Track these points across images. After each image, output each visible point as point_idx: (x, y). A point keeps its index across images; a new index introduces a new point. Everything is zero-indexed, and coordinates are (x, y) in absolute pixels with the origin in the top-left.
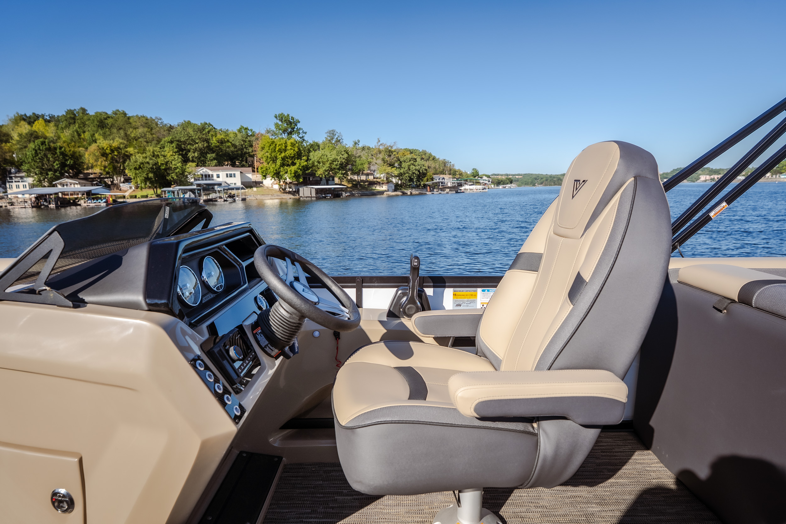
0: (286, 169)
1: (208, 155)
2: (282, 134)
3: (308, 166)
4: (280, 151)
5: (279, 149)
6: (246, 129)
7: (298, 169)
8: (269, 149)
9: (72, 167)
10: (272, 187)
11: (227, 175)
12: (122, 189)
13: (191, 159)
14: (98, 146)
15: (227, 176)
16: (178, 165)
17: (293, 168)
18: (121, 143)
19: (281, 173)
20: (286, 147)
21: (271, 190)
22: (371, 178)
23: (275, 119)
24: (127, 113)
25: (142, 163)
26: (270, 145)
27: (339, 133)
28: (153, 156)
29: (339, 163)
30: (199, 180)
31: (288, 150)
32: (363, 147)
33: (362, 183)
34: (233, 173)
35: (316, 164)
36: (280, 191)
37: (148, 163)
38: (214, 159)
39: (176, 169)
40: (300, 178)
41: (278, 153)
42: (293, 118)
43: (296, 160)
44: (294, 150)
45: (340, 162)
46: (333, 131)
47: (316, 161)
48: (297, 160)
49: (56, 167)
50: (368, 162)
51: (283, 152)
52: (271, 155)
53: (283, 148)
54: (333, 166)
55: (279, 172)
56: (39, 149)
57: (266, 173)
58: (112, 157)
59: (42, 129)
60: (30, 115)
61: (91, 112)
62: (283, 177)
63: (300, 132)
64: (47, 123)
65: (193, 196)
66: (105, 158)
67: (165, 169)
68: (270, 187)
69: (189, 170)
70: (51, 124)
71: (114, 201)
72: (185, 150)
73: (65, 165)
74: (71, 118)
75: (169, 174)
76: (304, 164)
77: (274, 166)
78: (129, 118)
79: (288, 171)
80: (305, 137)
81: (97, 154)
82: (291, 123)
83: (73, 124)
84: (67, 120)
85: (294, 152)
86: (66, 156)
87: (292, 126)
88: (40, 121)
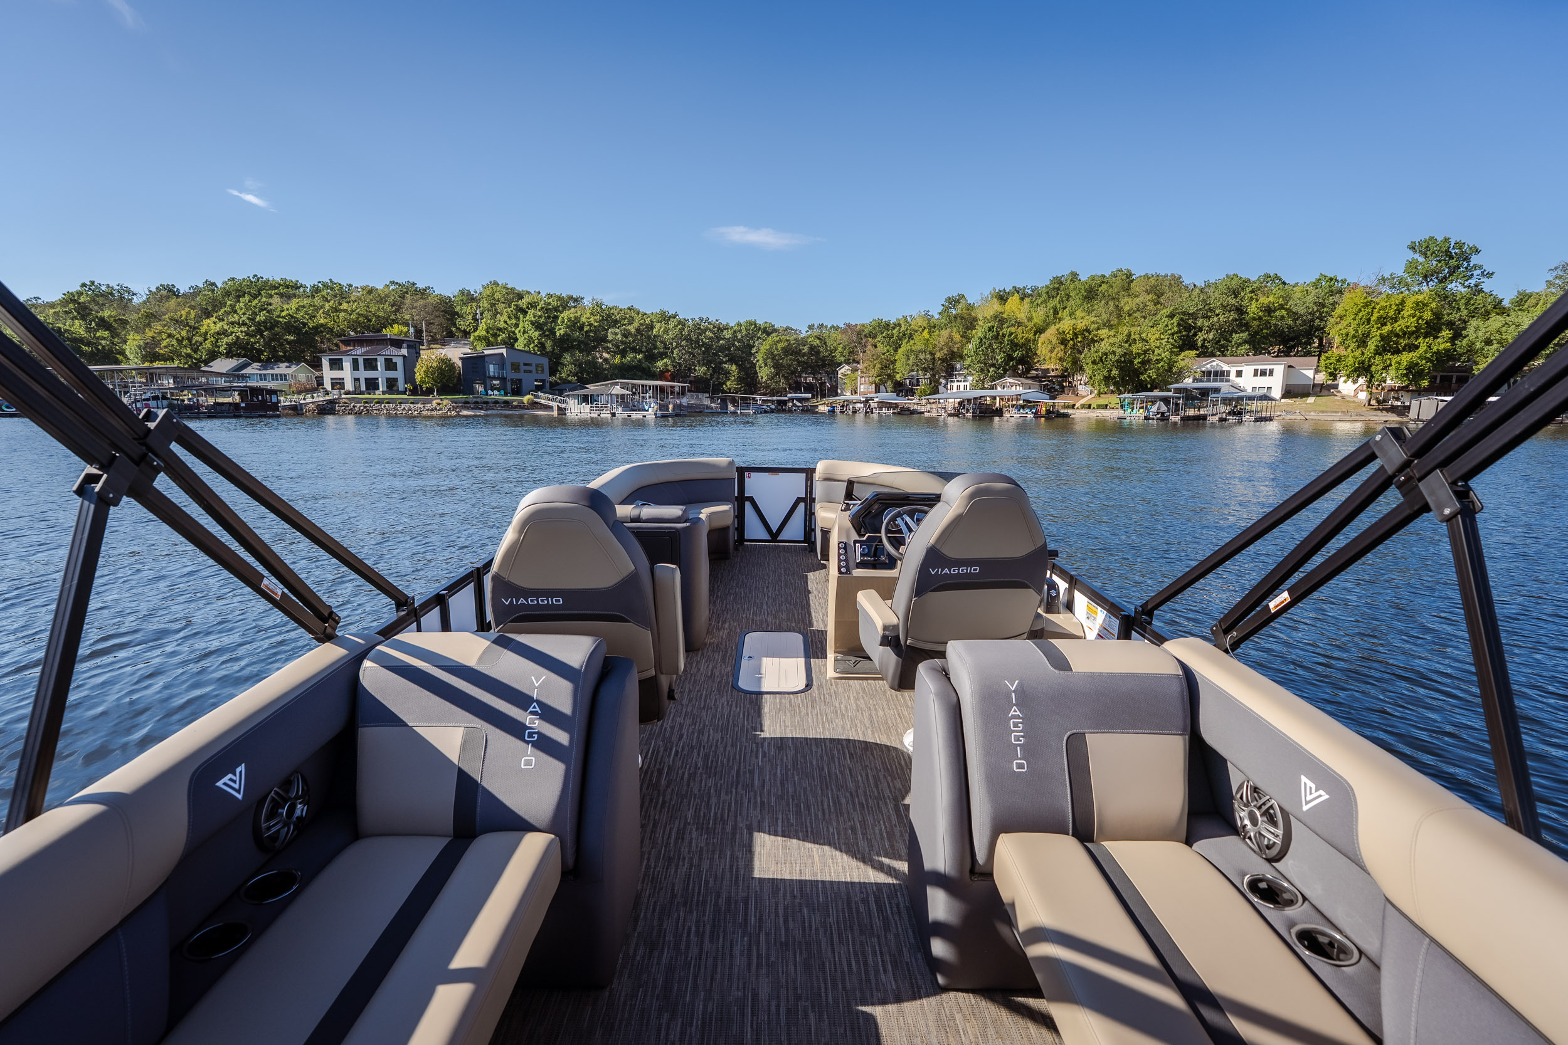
0: (1390, 359)
1: (1234, 335)
2: (1422, 283)
3: (1455, 351)
4: (1383, 321)
5: (1379, 318)
6: (1331, 279)
7: (1421, 358)
8: (1355, 319)
9: (1021, 361)
10: (1355, 396)
11: (1256, 371)
12: (1080, 393)
13: (1200, 344)
14: (1056, 330)
15: (1255, 374)
16: (1163, 355)
17: (1406, 358)
18: (1093, 322)
19: (1373, 369)
20: (1399, 311)
21: (1348, 401)
23: (1411, 252)
24: (1133, 272)
25: (1106, 354)
26: (1360, 310)
28: (1126, 342)
30: (1201, 381)
31: (1403, 318)
34: (1268, 367)
35: (1478, 345)
36: (1369, 405)
37: (1114, 353)
38: (1245, 342)
39: (1158, 361)
40: (1422, 379)
41: (1376, 326)
42: (1459, 245)
43: (1421, 340)
44: (1421, 317)
47: (1480, 339)
48: (1425, 338)
49: (1000, 361)
51: (1389, 324)
52: (1357, 331)
53: (1391, 313)
55: (1370, 366)
56: (985, 337)
57: (1334, 368)
58: (1074, 345)
59: (1015, 308)
60: (1007, 290)
61: (1083, 277)
62: (1377, 376)
63: (1472, 275)
64: (1022, 299)
65: (1164, 408)
66: (1063, 347)
67: (1143, 363)
68: (1350, 397)
69: (1182, 364)
70: (1027, 300)
71: (1048, 412)
72: (1194, 328)
73: (1010, 358)
74: (1054, 288)
75: (1146, 370)
76: (1442, 347)
77: (1358, 353)
78: (1132, 281)
79: (1393, 363)
80: (1487, 285)
81: (1054, 341)
82: (1451, 257)
83: (1053, 297)
84: (1047, 293)
85: (1420, 321)
86: (1016, 345)
87: (1453, 263)
88: (1014, 298)
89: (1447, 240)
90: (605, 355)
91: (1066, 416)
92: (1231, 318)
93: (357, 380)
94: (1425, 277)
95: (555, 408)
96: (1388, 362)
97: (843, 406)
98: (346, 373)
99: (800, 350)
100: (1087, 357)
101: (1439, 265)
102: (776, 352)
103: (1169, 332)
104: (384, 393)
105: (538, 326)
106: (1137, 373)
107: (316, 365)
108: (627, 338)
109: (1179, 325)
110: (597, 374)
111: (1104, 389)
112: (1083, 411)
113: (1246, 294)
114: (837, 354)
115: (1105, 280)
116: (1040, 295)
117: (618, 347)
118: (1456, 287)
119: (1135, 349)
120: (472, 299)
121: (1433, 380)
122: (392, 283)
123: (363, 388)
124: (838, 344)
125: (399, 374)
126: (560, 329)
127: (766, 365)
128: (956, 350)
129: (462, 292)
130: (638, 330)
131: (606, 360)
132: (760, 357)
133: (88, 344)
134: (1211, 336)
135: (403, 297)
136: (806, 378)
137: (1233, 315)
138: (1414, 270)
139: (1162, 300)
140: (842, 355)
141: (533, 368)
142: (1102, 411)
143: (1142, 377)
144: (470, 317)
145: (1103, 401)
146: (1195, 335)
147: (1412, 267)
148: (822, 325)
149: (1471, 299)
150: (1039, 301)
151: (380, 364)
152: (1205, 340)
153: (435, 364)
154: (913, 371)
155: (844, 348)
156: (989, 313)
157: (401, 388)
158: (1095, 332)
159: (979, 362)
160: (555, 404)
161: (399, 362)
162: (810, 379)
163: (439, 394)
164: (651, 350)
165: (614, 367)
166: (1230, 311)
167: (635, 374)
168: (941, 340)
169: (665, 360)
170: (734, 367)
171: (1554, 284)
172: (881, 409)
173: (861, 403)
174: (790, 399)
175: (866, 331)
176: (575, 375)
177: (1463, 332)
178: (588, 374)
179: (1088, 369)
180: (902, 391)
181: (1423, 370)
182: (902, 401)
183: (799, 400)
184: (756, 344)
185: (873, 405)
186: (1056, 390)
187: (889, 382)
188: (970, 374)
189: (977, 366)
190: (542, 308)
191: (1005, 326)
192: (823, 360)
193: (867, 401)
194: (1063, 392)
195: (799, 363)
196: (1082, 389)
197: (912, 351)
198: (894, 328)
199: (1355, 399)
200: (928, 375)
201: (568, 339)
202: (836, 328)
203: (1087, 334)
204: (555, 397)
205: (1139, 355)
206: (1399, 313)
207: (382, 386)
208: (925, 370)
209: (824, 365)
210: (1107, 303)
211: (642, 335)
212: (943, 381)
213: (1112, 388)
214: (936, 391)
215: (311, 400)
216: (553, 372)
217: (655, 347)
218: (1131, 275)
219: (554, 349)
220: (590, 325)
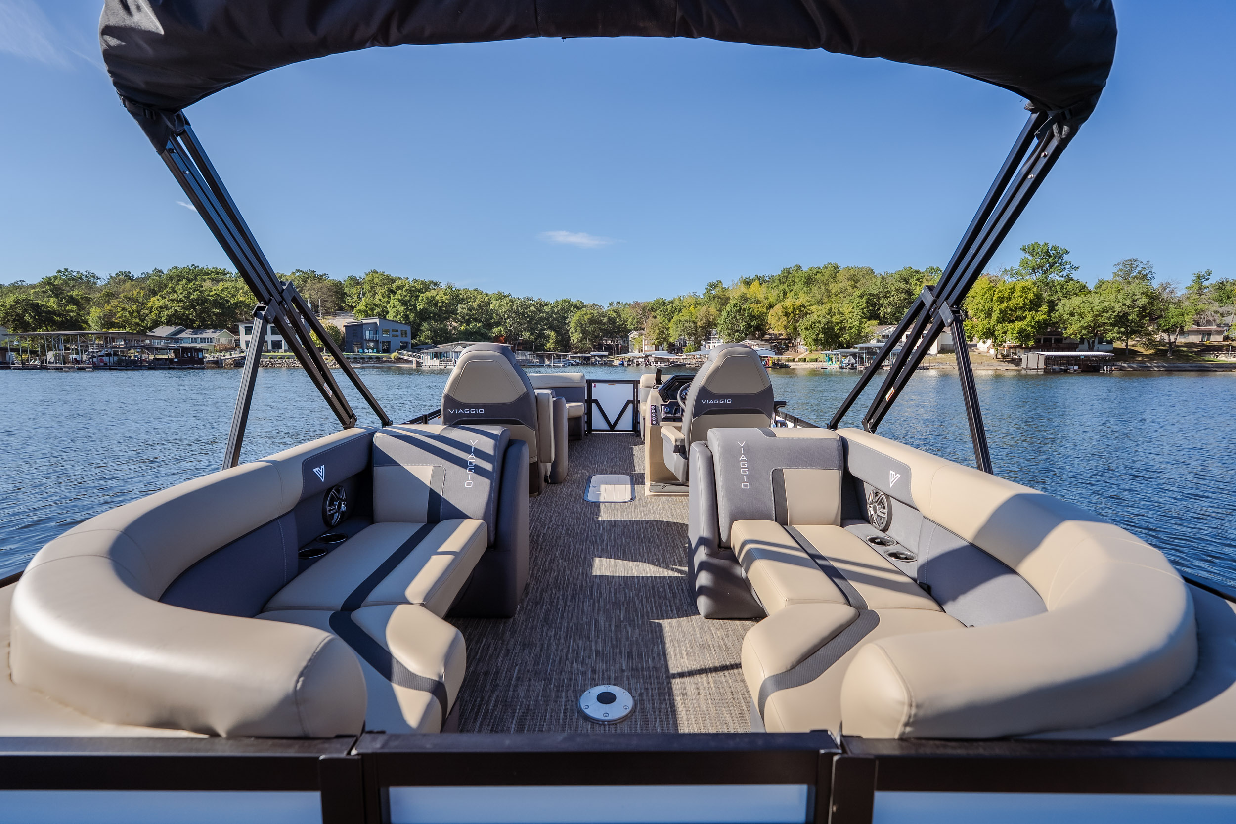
0: (1007, 326)
1: (905, 310)
3: (1051, 320)
4: (1001, 300)
5: (998, 298)
7: (1027, 325)
8: (982, 299)
9: (759, 328)
10: (988, 352)
12: (799, 351)
13: (882, 316)
14: (782, 306)
16: (854, 324)
17: (1018, 325)
18: (808, 301)
19: (996, 333)
20: (1012, 293)
21: (983, 356)
22: (1216, 339)
23: (1023, 252)
24: (839, 266)
25: (814, 323)
27: (1145, 262)
28: (829, 314)
29: (1116, 314)
30: (883, 342)
31: (1014, 298)
32: (1222, 283)
33: (1185, 349)
35: (1066, 317)
36: (997, 358)
37: (820, 322)
39: (851, 328)
40: (1030, 340)
41: (996, 303)
42: (1055, 248)
43: (1027, 313)
44: (1026, 297)
45: (1117, 312)
46: (1131, 261)
47: (1067, 312)
48: (1030, 311)
49: (742, 328)
50: (1196, 310)
51: (1005, 302)
52: (984, 307)
53: (1006, 295)
54: (1101, 320)
55: (994, 331)
56: (731, 311)
57: (970, 333)
58: (794, 316)
59: (757, 291)
60: (751, 278)
61: (805, 269)
62: (999, 338)
63: (1065, 268)
64: (761, 284)
65: (853, 361)
66: (786, 318)
67: (840, 329)
68: (984, 352)
69: (867, 330)
70: (764, 285)
71: (774, 364)
72: (878, 304)
73: (749, 326)
74: (784, 277)
75: (843, 334)
76: (1041, 318)
77: (986, 322)
78: (838, 272)
79: (1009, 329)
80: (1075, 275)
81: (780, 313)
82: (1050, 256)
83: (783, 283)
84: (779, 280)
85: (1026, 300)
86: (754, 317)
87: (1051, 260)
88: (755, 283)
89: (1046, 244)
90: (454, 324)
91: (787, 367)
92: (902, 298)
94: (1034, 270)
95: (414, 362)
96: (1006, 328)
97: (629, 361)
99: (601, 320)
100: (802, 325)
101: (1042, 261)
102: (583, 322)
103: (860, 307)
104: (285, 351)
105: (403, 303)
106: (837, 336)
107: (235, 331)
108: (471, 311)
109: (867, 302)
110: (447, 338)
111: (814, 347)
112: (800, 363)
113: (913, 281)
114: (628, 323)
115: (820, 271)
116: (774, 282)
117: (464, 318)
118: (1054, 277)
119: (835, 319)
120: (358, 283)
121: (1037, 341)
122: (298, 271)
123: (270, 348)
124: (629, 315)
126: (420, 305)
127: (576, 331)
128: (711, 320)
129: (350, 278)
130: (479, 306)
131: (454, 328)
132: (571, 325)
133: (59, 315)
134: (889, 310)
135: (305, 281)
136: (606, 341)
137: (904, 296)
138: (1026, 265)
139: (858, 284)
140: (632, 324)
141: (399, 333)
142: (814, 363)
143: (840, 339)
144: (356, 296)
145: (814, 356)
146: (878, 310)
147: (1024, 263)
148: (619, 302)
149: (1064, 284)
150: (774, 285)
152: (885, 313)
154: (681, 335)
155: (634, 319)
156: (738, 294)
158: (808, 308)
159: (727, 329)
160: (414, 360)
162: (609, 342)
164: (488, 320)
165: (461, 332)
166: (902, 293)
167: (476, 338)
168: (701, 313)
169: (499, 328)
170: (553, 333)
171: (1118, 275)
172: (656, 362)
173: (643, 358)
174: (592, 356)
175: (650, 307)
176: (431, 338)
177: (1056, 308)
178: (440, 338)
179: (803, 333)
180: (674, 350)
181: (1029, 334)
182: (672, 357)
183: (599, 356)
184: (569, 316)
185: (651, 360)
186: (783, 349)
187: (665, 343)
188: (721, 337)
189: (726, 332)
190: (407, 290)
191: (747, 303)
192: (619, 327)
193: (647, 356)
194: (788, 350)
195: (600, 329)
196: (801, 348)
197: (680, 321)
198: (668, 304)
199: (988, 355)
200: (692, 338)
201: (425, 313)
202: (629, 305)
203: (803, 309)
204: (414, 354)
205: (838, 323)
206: (1012, 295)
207: (284, 346)
208: (690, 335)
209: (619, 332)
210: (820, 287)
211: (482, 309)
212: (704, 343)
213: (820, 347)
214: (698, 349)
215: (230, 357)
216: (414, 336)
217: (492, 318)
218: (838, 267)
219: (415, 320)
220: (443, 302)
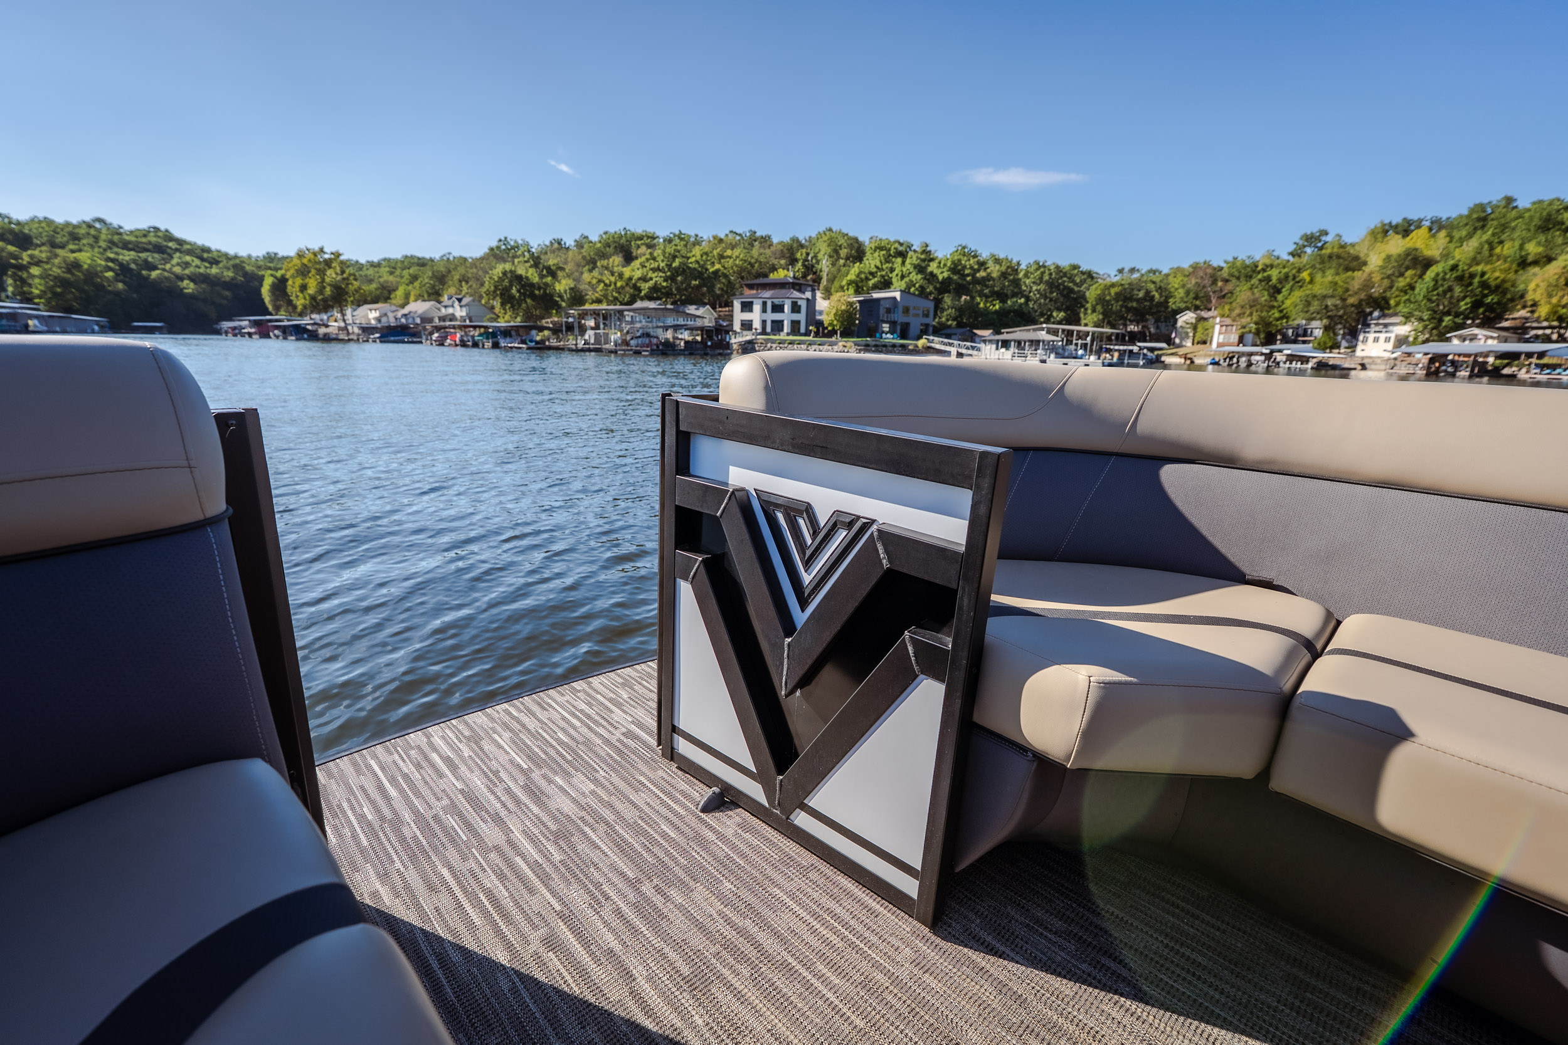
93: (764, 322)
95: (954, 355)
98: (755, 316)
104: (788, 334)
107: (728, 307)
123: (769, 329)
125: (801, 317)
133: (539, 289)
141: (920, 312)
151: (787, 308)
153: (843, 307)
157: (803, 330)
161: (803, 304)
163: (844, 335)
207: (787, 328)
